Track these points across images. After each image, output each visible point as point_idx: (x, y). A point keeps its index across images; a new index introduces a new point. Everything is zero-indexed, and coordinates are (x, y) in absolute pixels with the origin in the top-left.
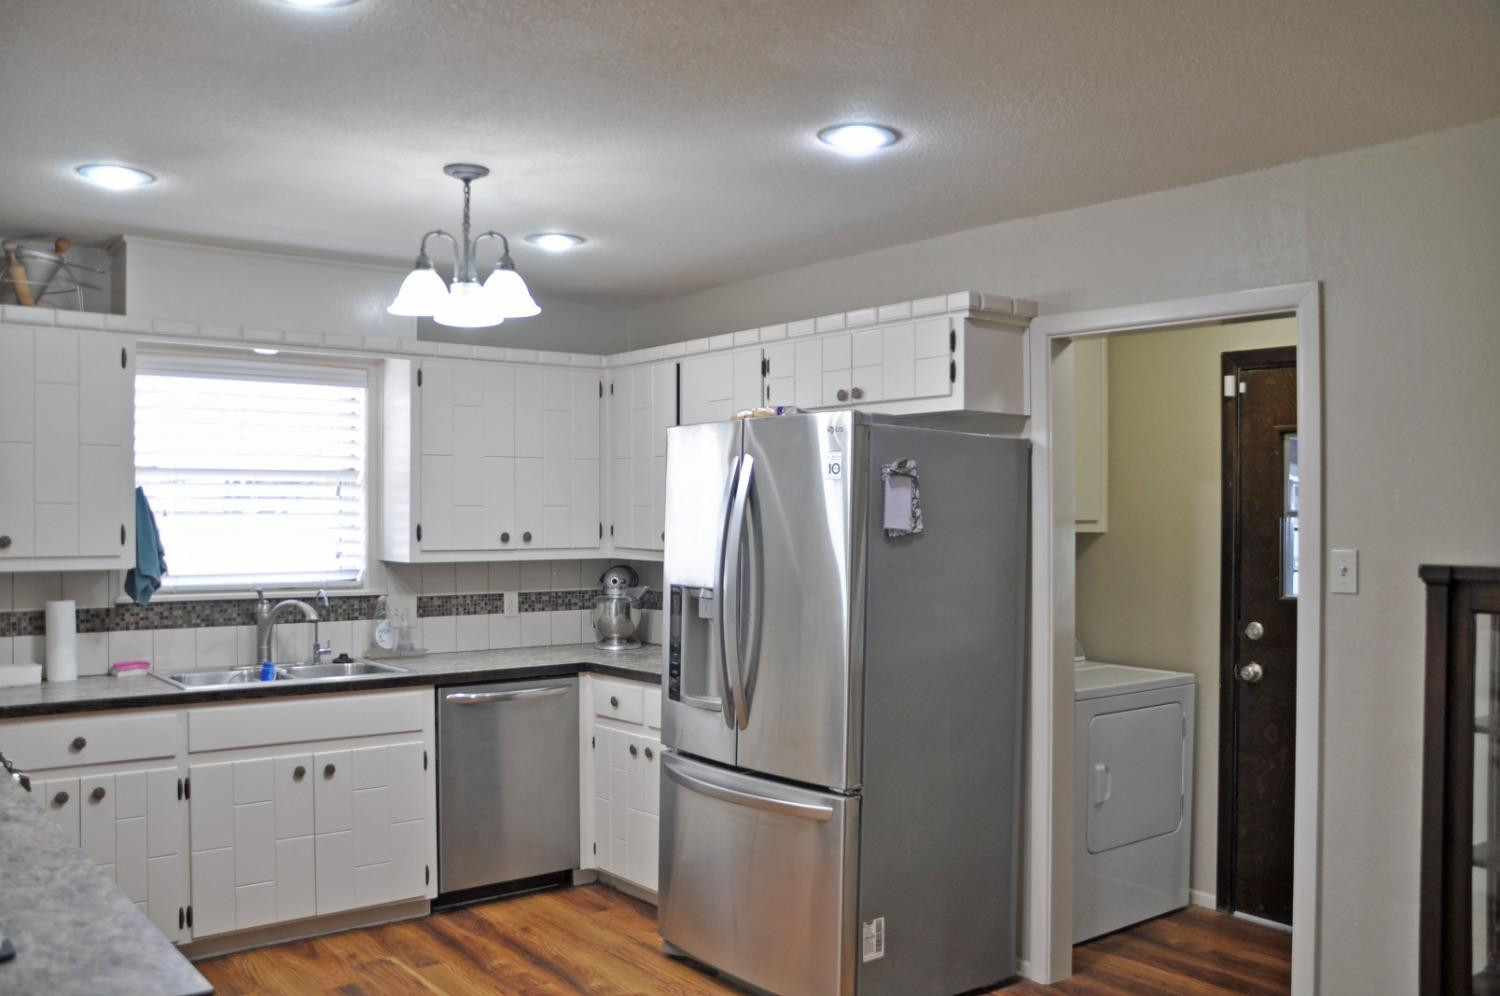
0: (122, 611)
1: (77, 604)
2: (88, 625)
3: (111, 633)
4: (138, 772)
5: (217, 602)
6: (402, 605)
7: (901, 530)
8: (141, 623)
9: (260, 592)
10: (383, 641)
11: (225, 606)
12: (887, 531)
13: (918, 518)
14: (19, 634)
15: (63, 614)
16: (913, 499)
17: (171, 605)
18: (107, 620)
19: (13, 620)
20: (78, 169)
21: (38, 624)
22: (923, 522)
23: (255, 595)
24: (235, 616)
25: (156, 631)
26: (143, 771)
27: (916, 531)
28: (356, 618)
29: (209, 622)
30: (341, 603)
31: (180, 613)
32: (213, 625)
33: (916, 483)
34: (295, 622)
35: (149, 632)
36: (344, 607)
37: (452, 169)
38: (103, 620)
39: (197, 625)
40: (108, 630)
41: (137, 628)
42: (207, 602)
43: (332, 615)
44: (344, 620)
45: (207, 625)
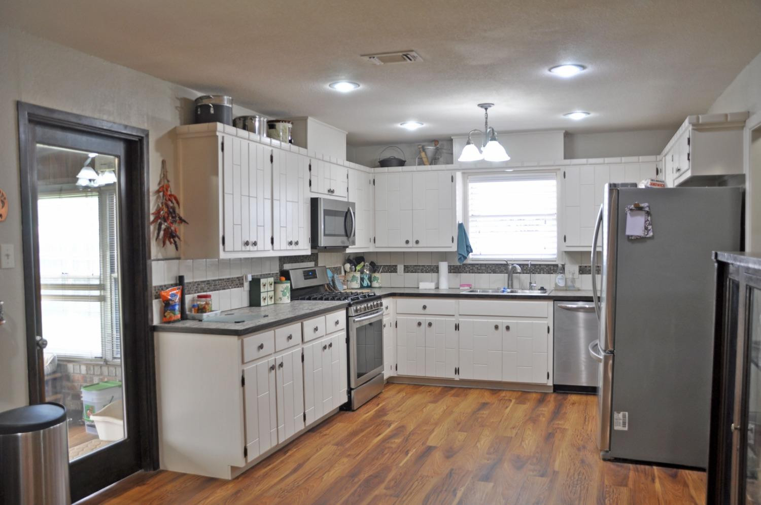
0: (465, 266)
1: (449, 263)
2: (454, 271)
3: (461, 274)
4: (443, 319)
5: (497, 264)
6: (572, 269)
7: (638, 236)
8: (471, 271)
9: (506, 261)
10: (559, 283)
11: (500, 266)
12: (628, 236)
13: (650, 230)
14: (434, 273)
15: (444, 266)
16: (646, 221)
17: (473, 265)
18: (460, 269)
19: (432, 268)
20: (401, 124)
21: (436, 270)
22: (653, 232)
23: (505, 262)
24: (504, 270)
25: (476, 274)
26: (444, 319)
27: (648, 236)
28: (552, 273)
29: (495, 272)
30: (545, 267)
31: (484, 268)
32: (495, 273)
33: (648, 213)
34: (526, 273)
35: (474, 274)
36: (547, 269)
37: (481, 106)
38: (459, 269)
39: (490, 273)
40: (460, 273)
41: (470, 273)
42: (494, 264)
43: (542, 272)
44: (547, 273)
45: (494, 273)
